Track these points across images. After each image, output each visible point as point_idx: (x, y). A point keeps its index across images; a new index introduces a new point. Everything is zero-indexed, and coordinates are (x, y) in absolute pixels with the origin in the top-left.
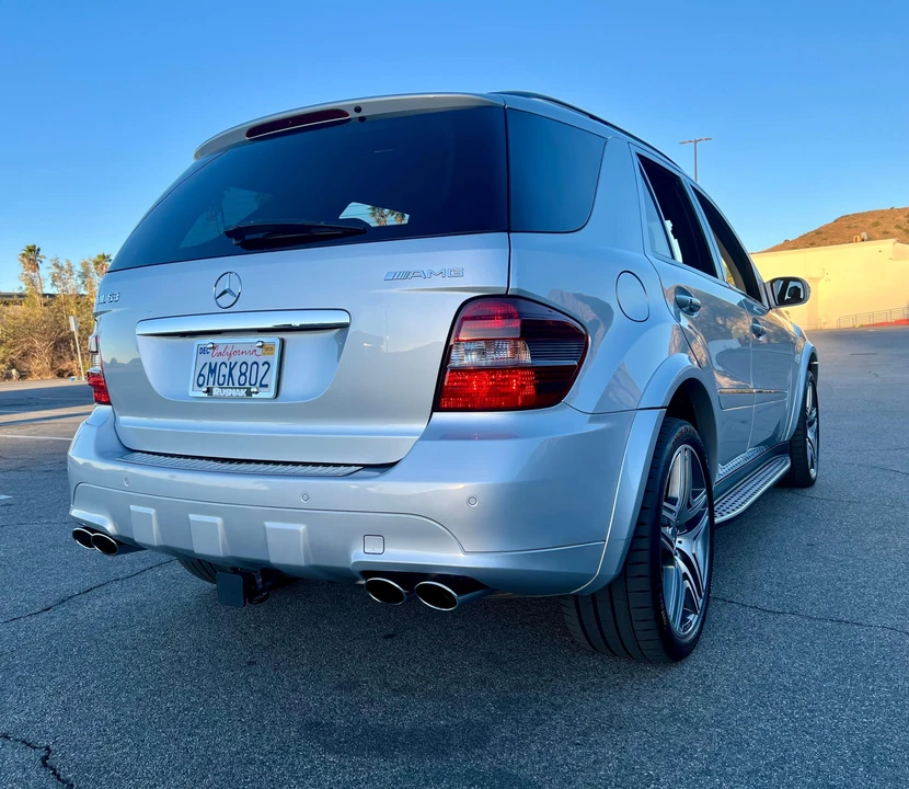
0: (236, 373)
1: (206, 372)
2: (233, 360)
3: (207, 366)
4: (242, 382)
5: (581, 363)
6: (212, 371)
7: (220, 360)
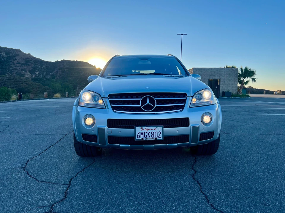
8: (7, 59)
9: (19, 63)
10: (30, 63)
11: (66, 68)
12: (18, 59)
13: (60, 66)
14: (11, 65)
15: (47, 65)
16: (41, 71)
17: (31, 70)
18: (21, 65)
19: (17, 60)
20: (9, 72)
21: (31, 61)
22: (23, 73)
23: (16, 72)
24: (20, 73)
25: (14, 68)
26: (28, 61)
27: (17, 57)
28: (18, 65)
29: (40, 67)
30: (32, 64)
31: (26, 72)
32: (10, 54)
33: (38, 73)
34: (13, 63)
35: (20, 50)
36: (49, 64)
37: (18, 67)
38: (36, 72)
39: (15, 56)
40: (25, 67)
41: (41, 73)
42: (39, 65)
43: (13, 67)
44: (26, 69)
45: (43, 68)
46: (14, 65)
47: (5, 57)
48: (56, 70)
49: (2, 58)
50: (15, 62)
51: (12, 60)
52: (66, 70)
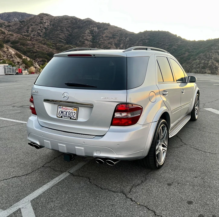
0: (68, 114)
1: (60, 112)
2: (67, 111)
3: (61, 111)
4: (69, 116)
5: (141, 115)
6: (62, 112)
7: (64, 110)
8: (98, 33)
9: (107, 37)
10: (116, 36)
11: (147, 40)
12: (106, 32)
13: (142, 37)
14: (100, 39)
15: (131, 37)
16: (124, 43)
17: (116, 43)
18: (108, 38)
19: (106, 34)
20: (98, 45)
21: (117, 34)
22: (109, 46)
23: (104, 46)
24: (107, 46)
25: (103, 41)
26: (114, 34)
27: (105, 31)
28: (105, 38)
29: (124, 40)
30: (118, 37)
31: (112, 45)
32: (101, 28)
33: (122, 45)
34: (102, 36)
35: (109, 24)
36: (132, 36)
37: (106, 40)
38: (121, 44)
39: (104, 30)
40: (111, 40)
41: (125, 46)
42: (124, 37)
43: (101, 41)
44: (112, 42)
45: (126, 40)
46: (103, 38)
47: (96, 32)
48: (137, 42)
49: (95, 32)
50: (104, 36)
51: (102, 34)
52: (147, 41)
